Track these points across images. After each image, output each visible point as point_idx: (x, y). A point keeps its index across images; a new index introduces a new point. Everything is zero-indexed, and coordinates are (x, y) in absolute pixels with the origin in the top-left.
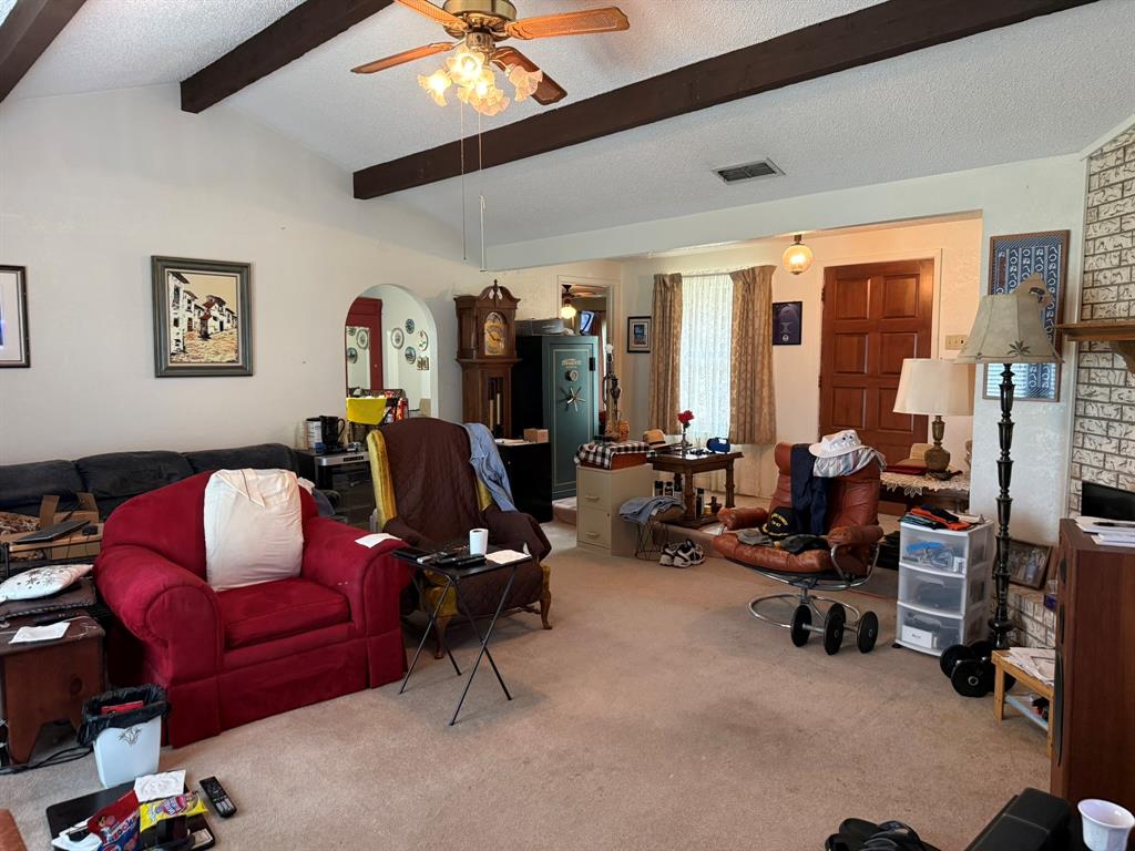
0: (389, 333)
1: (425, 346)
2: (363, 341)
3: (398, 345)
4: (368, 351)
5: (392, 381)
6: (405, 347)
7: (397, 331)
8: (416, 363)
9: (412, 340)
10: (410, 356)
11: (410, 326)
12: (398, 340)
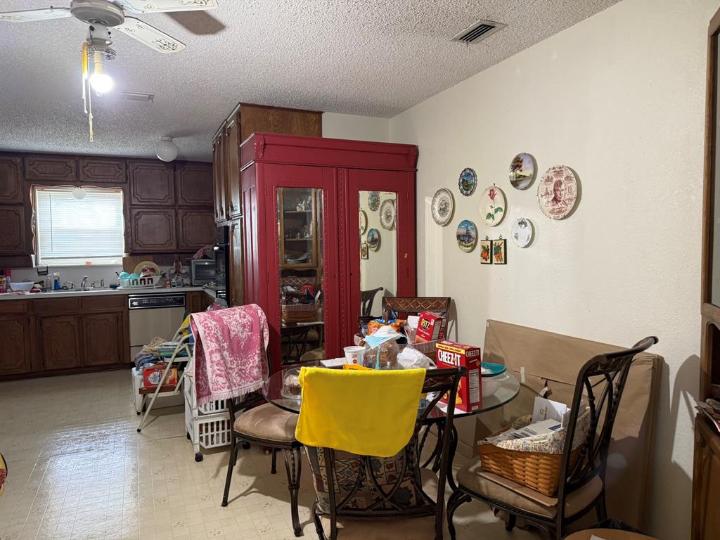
0: (428, 201)
1: (499, 216)
2: (388, 217)
3: (443, 219)
4: (394, 232)
5: (431, 285)
6: (457, 220)
7: (443, 195)
8: (479, 250)
9: (472, 208)
10: (466, 238)
11: (467, 183)
12: (443, 211)
